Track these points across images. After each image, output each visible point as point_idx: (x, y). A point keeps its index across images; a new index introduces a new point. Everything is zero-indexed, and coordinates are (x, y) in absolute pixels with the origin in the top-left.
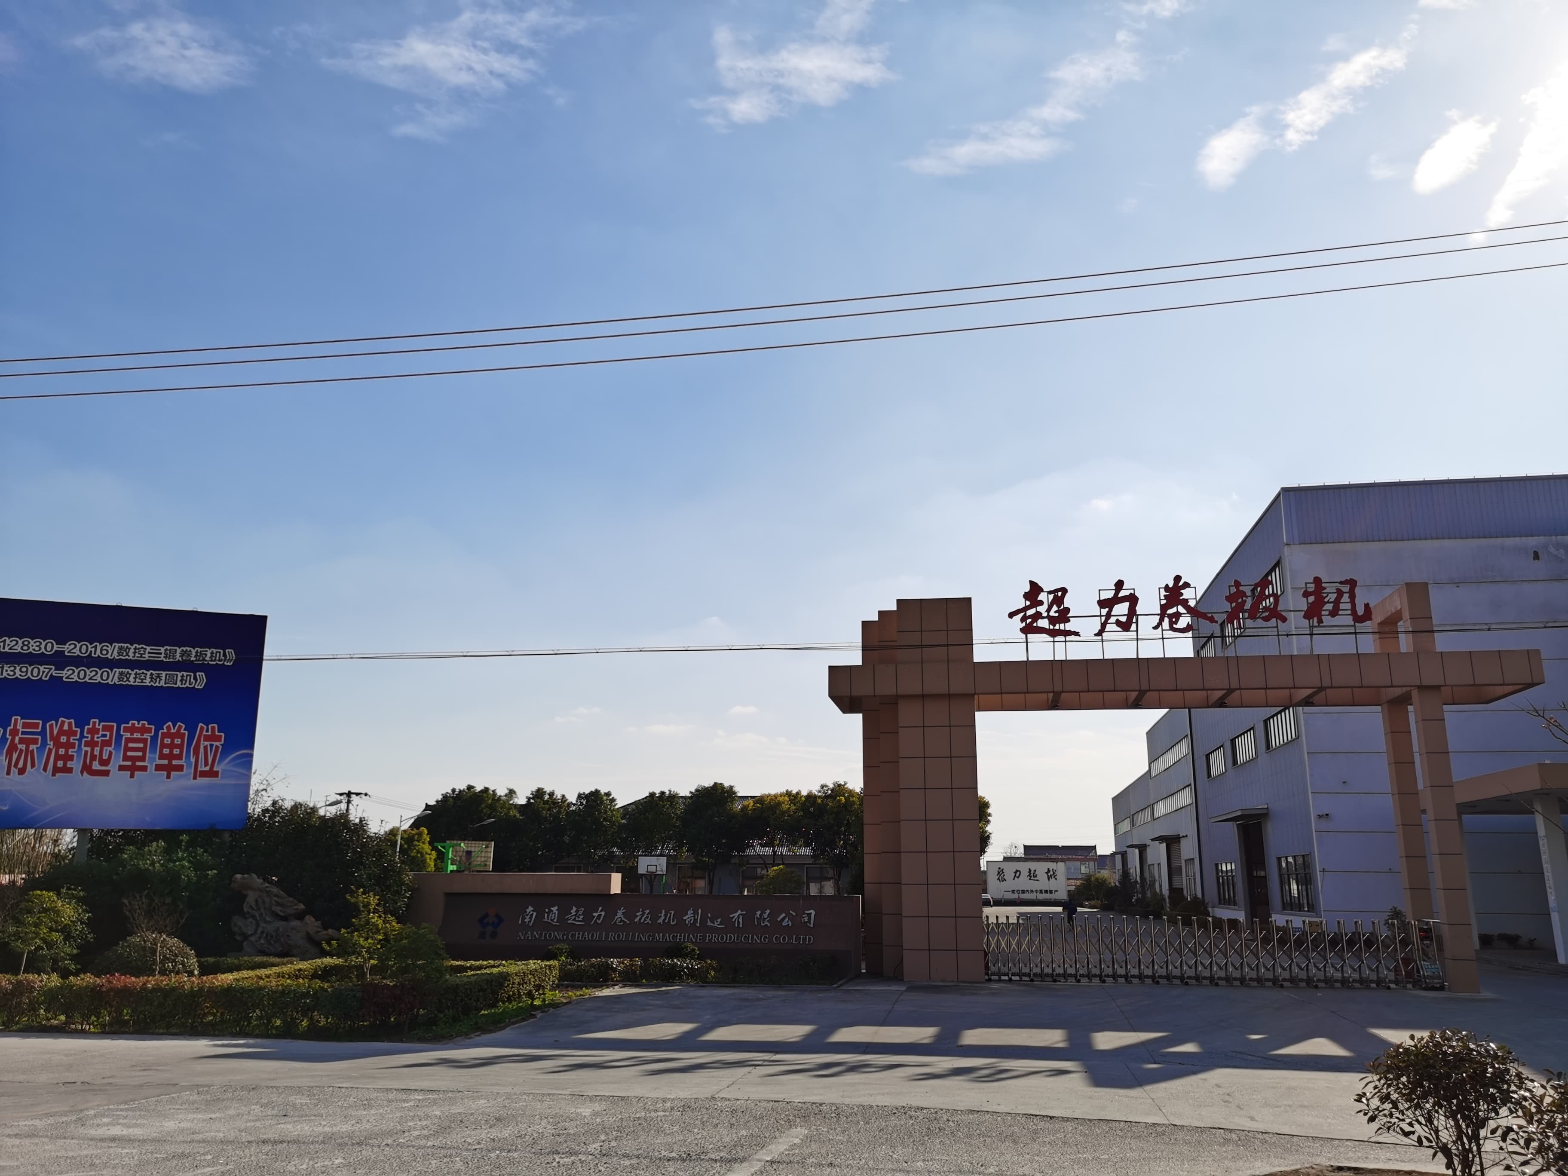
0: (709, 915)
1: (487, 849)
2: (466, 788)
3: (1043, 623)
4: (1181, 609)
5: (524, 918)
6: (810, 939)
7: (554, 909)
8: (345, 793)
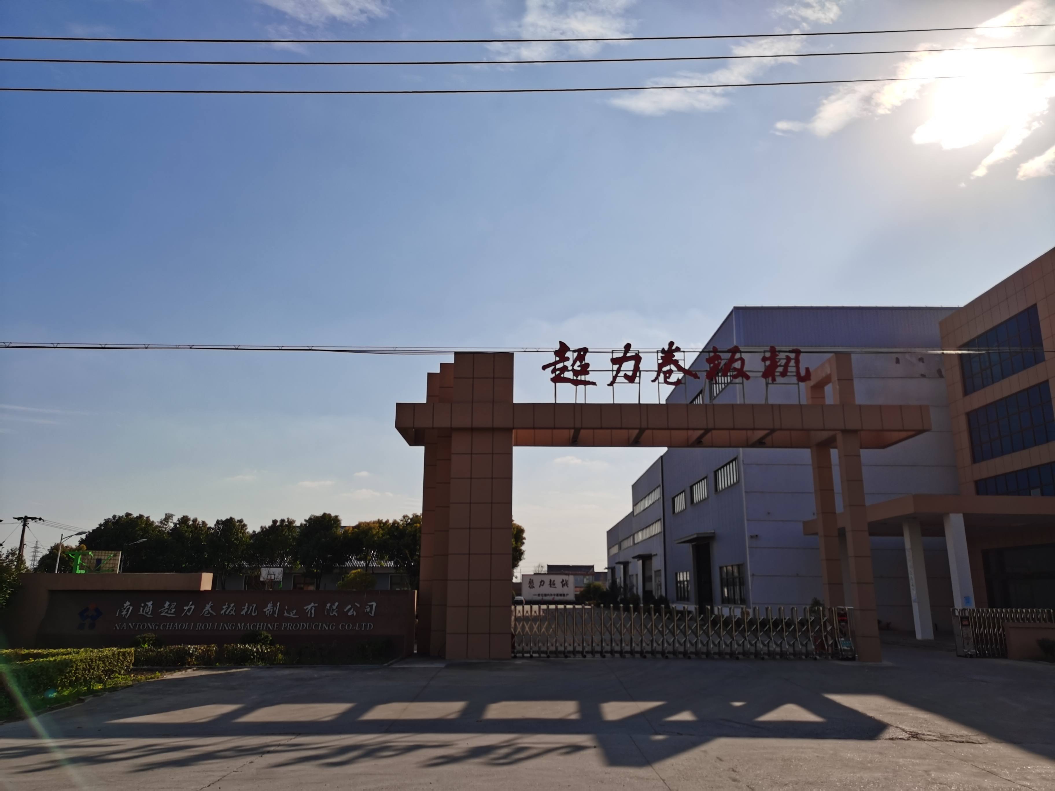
0: (286, 607)
1: (115, 558)
2: (124, 515)
3: (569, 375)
4: (673, 367)
5: (121, 612)
6: (370, 626)
7: (150, 604)
8: (22, 518)
